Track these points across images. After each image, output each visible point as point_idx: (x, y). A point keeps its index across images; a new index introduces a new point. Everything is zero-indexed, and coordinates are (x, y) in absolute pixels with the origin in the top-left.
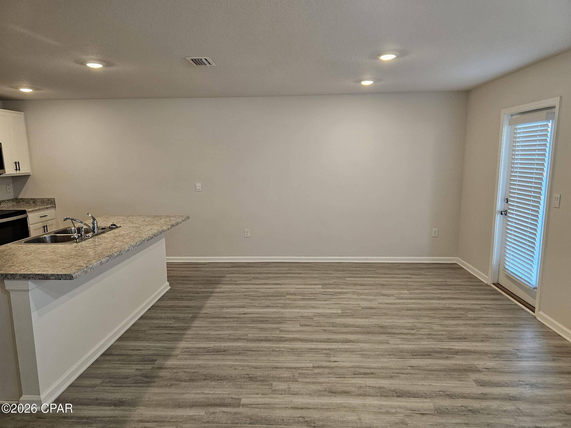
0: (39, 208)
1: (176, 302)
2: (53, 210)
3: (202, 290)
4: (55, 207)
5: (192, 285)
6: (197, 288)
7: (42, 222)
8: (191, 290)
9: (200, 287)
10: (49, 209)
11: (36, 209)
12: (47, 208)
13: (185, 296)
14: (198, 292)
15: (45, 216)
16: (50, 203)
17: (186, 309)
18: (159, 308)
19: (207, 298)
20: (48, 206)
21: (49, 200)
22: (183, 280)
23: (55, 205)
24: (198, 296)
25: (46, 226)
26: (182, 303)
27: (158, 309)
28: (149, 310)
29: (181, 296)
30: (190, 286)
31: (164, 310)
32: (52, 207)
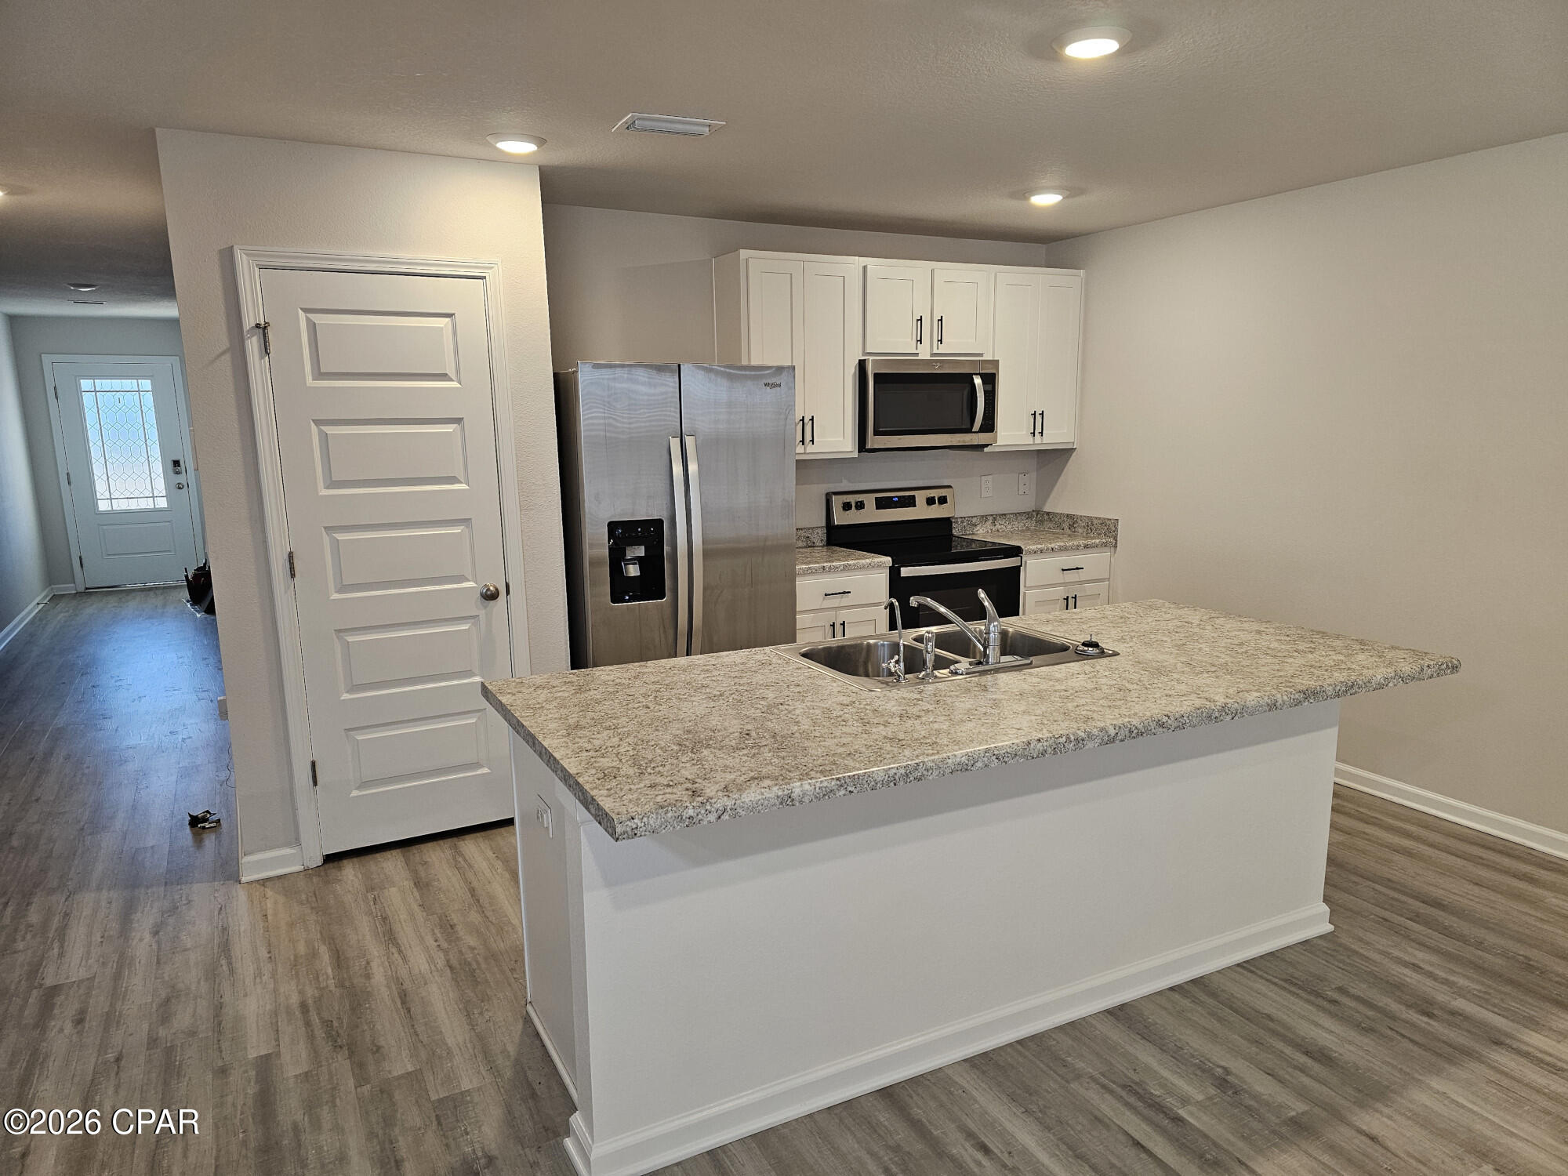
0: (1062, 544)
1: (1300, 1006)
2: (1105, 555)
3: (1460, 1004)
4: (1116, 547)
5: (1434, 958)
6: (1446, 982)
7: (1064, 584)
8: (1411, 977)
9: (1462, 982)
10: (1095, 550)
11: (1053, 545)
12: (1086, 547)
13: (1357, 998)
14: (1431, 1002)
15: (1077, 569)
16: (1104, 532)
17: (1309, 1062)
18: (1210, 1001)
19: (1449, 1055)
20: (1090, 542)
21: (1104, 522)
22: (1416, 917)
23: (1115, 539)
24: (1413, 1025)
25: (1075, 597)
26: (1317, 1025)
27: (1201, 1003)
28: (1172, 989)
29: (1341, 990)
30: (1421, 956)
31: (1220, 1020)
32: (1105, 545)
